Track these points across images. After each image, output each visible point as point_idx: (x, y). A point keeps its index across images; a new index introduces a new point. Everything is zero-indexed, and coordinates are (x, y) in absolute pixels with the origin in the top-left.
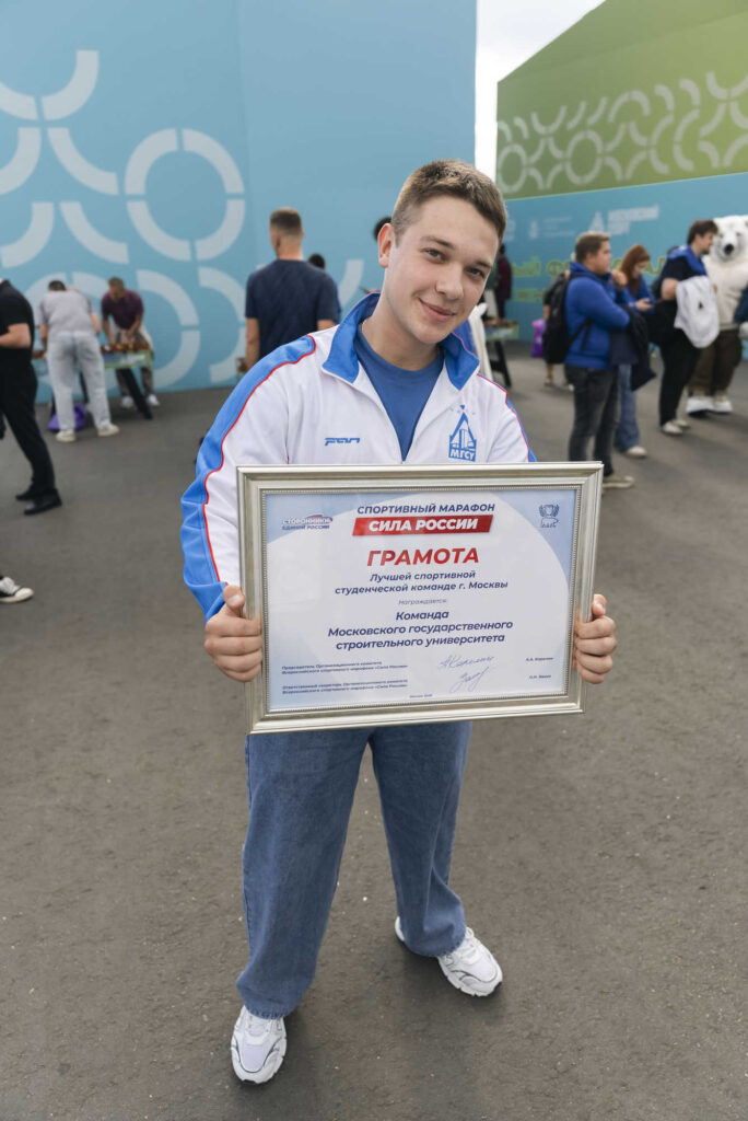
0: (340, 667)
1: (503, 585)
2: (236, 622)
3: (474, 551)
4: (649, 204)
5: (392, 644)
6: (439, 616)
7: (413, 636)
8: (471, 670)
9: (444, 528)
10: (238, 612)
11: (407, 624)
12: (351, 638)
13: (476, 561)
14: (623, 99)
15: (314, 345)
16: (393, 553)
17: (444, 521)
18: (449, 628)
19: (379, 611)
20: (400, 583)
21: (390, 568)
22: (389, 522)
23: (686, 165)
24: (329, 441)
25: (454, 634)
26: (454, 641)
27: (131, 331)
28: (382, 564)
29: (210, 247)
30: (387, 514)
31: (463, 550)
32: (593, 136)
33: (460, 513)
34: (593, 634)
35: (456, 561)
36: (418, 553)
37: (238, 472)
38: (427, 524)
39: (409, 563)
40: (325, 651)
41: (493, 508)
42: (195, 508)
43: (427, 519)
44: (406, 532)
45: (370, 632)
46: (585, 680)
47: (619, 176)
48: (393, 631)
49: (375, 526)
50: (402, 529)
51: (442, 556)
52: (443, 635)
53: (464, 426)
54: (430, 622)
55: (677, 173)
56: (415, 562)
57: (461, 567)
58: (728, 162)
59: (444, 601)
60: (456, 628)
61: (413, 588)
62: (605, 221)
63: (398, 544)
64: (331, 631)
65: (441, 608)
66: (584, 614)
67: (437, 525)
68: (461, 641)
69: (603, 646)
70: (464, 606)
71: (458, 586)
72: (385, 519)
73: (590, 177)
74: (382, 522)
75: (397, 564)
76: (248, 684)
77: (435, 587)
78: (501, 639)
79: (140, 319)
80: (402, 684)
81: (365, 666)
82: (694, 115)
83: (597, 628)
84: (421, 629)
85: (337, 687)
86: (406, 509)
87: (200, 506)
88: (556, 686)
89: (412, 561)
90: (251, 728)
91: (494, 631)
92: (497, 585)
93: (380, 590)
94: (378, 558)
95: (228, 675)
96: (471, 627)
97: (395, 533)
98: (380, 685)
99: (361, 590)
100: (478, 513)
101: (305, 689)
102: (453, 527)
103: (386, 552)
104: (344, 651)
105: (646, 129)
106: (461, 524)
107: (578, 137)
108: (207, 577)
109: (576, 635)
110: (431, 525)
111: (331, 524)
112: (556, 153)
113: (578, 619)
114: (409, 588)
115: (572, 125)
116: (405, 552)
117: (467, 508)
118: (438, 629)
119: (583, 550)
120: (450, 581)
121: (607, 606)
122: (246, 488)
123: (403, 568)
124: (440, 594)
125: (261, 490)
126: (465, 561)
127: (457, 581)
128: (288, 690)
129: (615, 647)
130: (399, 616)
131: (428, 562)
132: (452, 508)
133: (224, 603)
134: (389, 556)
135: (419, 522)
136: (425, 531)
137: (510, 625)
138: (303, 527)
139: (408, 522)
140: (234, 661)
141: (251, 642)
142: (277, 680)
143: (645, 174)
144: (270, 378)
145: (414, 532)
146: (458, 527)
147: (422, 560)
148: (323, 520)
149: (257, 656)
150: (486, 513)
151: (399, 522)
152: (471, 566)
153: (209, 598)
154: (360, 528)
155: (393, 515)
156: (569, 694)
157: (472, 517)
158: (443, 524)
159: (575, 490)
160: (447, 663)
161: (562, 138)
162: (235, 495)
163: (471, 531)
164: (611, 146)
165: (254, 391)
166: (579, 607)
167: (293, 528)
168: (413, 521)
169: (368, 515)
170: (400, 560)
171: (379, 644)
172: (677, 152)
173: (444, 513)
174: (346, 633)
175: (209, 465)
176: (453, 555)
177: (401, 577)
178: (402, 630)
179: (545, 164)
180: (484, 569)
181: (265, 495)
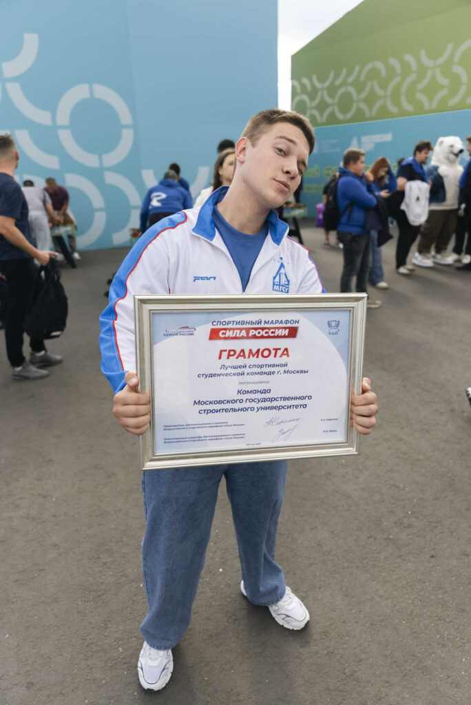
0: (201, 426)
1: (305, 372)
2: (133, 396)
3: (286, 349)
4: (386, 132)
5: (234, 410)
6: (265, 392)
7: (248, 405)
8: (286, 427)
9: (267, 335)
10: (134, 389)
11: (244, 397)
12: (208, 406)
13: (288, 356)
14: (369, 66)
15: (186, 217)
16: (235, 351)
17: (267, 330)
18: (271, 400)
19: (229, 387)
20: (240, 371)
21: (233, 361)
22: (232, 331)
23: (409, 107)
24: (196, 278)
25: (274, 404)
26: (275, 408)
27: (61, 212)
28: (228, 358)
29: (111, 159)
30: (230, 326)
31: (280, 349)
32: (351, 90)
33: (277, 325)
34: (363, 402)
35: (275, 356)
36: (251, 351)
37: (134, 298)
38: (256, 333)
39: (245, 358)
40: (192, 415)
41: (298, 322)
42: (108, 323)
43: (256, 329)
44: (243, 338)
45: (220, 402)
46: (360, 433)
47: (367, 114)
48: (236, 401)
49: (223, 334)
50: (241, 336)
51: (266, 353)
52: (268, 404)
53: (282, 271)
54: (259, 396)
55: (403, 113)
56: (249, 357)
57: (278, 360)
58: (434, 106)
59: (268, 382)
60: (275, 399)
61: (248, 374)
62: (359, 142)
63: (237, 345)
64: (195, 402)
65: (266, 387)
66: (357, 390)
67: (263, 333)
68: (279, 408)
69: (370, 409)
70: (280, 385)
71: (276, 372)
72: (230, 329)
73: (349, 115)
74: (228, 331)
75: (237, 358)
76: (141, 436)
77: (262, 373)
78: (305, 406)
79: (67, 204)
80: (240, 436)
81: (217, 425)
82: (413, 77)
83: (366, 398)
84: (253, 400)
85: (199, 439)
86: (243, 323)
87: (111, 322)
88: (340, 437)
89: (247, 356)
90: (143, 466)
91: (300, 401)
92: (302, 372)
93: (227, 375)
94: (225, 354)
95: (128, 431)
96: (285, 399)
97: (236, 338)
98: (227, 437)
99: (215, 375)
100: (289, 325)
101: (180, 440)
102: (273, 335)
103: (230, 351)
104: (204, 415)
105: (384, 86)
106: (278, 332)
107: (342, 91)
108: (116, 368)
109: (353, 404)
110: (259, 333)
111: (195, 333)
112: (328, 100)
113: (353, 393)
114: (246, 374)
115: (338, 82)
116: (243, 351)
117: (281, 322)
118: (264, 400)
119: (355, 349)
120: (272, 369)
121: (371, 384)
122: (140, 310)
123: (241, 361)
124: (265, 377)
125: (150, 310)
126: (281, 356)
127: (276, 369)
128: (167, 441)
129: (377, 411)
130: (239, 392)
131: (257, 357)
132: (272, 322)
133: (126, 384)
134: (232, 353)
135: (251, 331)
136: (255, 337)
137: (310, 398)
138: (177, 334)
139: (244, 331)
140: (132, 421)
141: (143, 409)
142: (160, 434)
143: (384, 113)
144: (157, 238)
145: (248, 337)
146: (276, 335)
147: (253, 356)
148: (188, 330)
149: (146, 418)
150: (294, 325)
151: (238, 331)
152: (284, 359)
153: (117, 381)
154: (214, 335)
155: (235, 326)
156: (348, 443)
157: (285, 328)
158: (266, 333)
159: (350, 311)
160: (270, 422)
161: (332, 91)
162: (133, 313)
163: (284, 337)
164: (363, 96)
165: (147, 247)
166: (353, 386)
167: (170, 335)
168: (248, 330)
170: (239, 356)
171: (226, 410)
172: (403, 99)
173: (266, 326)
174: (205, 403)
175: (118, 295)
176: (273, 352)
177: (240, 367)
178: (241, 401)
179: (322, 106)
180: (293, 361)
181: (152, 313)
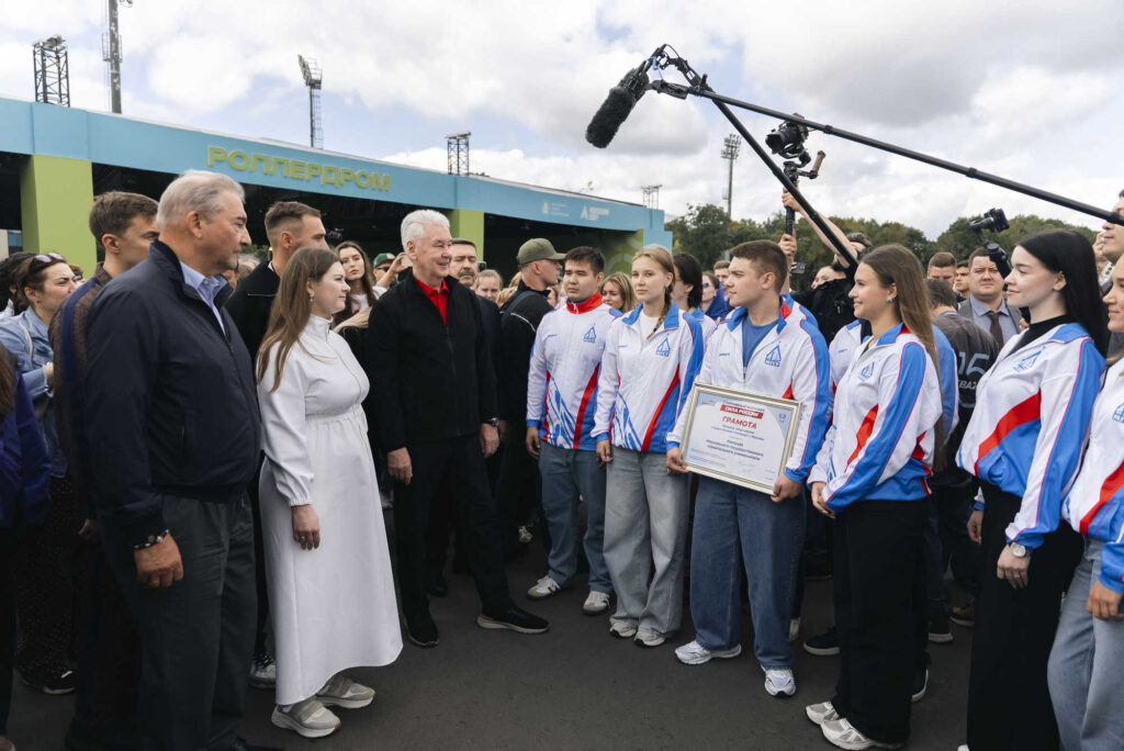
0: (708, 454)
1: (763, 440)
3: (755, 425)
5: (723, 450)
6: (741, 445)
7: (729, 449)
8: (747, 468)
9: (747, 414)
11: (731, 445)
12: (714, 445)
13: (756, 428)
17: (748, 412)
18: (743, 450)
19: (723, 437)
20: (731, 430)
21: (729, 424)
22: (732, 408)
25: (744, 453)
26: (742, 455)
28: (727, 421)
31: (752, 423)
33: (752, 410)
35: (750, 427)
36: (738, 420)
38: (742, 412)
40: (704, 447)
41: (764, 411)
43: (743, 410)
44: (736, 413)
45: (719, 444)
48: (725, 446)
49: (726, 408)
50: (735, 411)
51: (745, 424)
52: (741, 452)
54: (738, 446)
56: (736, 424)
57: (753, 430)
59: (743, 440)
60: (745, 451)
61: (734, 432)
63: (732, 416)
64: (708, 440)
65: (741, 442)
67: (746, 412)
68: (747, 456)
70: (749, 444)
71: (748, 436)
74: (730, 407)
75: (731, 423)
77: (741, 434)
78: (759, 459)
80: (723, 466)
84: (734, 448)
85: (705, 461)
86: (737, 405)
91: (755, 456)
92: (760, 439)
93: (724, 430)
94: (726, 419)
96: (750, 452)
97: (733, 412)
98: (718, 464)
99: (719, 429)
101: (696, 458)
102: (750, 414)
103: (729, 418)
104: (710, 448)
110: (744, 412)
111: (715, 405)
116: (734, 419)
117: (756, 409)
118: (739, 449)
124: (742, 437)
127: (748, 434)
128: (692, 457)
130: (729, 441)
132: (751, 408)
135: (741, 410)
136: (741, 414)
137: (762, 455)
139: (737, 409)
142: (690, 451)
145: (738, 413)
146: (752, 415)
147: (739, 424)
148: (712, 403)
150: (761, 412)
151: (734, 409)
154: (723, 408)
157: (757, 413)
159: (792, 410)
160: (739, 463)
163: (755, 417)
168: (739, 409)
169: (726, 404)
171: (720, 449)
173: (748, 409)
174: (712, 442)
176: (748, 424)
177: (731, 428)
178: (728, 446)
180: (757, 432)
181: (699, 392)
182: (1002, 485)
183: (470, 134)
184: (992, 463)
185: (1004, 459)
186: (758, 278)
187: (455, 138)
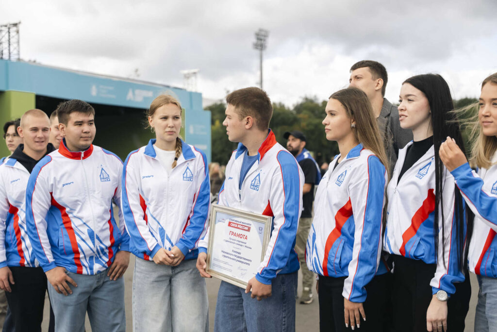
1: (251, 248)
3: (246, 236)
6: (239, 253)
8: (243, 272)
11: (234, 254)
16: (233, 233)
17: (242, 226)
18: (241, 258)
21: (233, 237)
25: (241, 260)
33: (244, 225)
35: (243, 238)
36: (237, 234)
51: (241, 236)
52: (239, 259)
54: (238, 255)
59: (241, 249)
63: (234, 230)
65: (240, 251)
68: (242, 262)
71: (243, 246)
77: (239, 245)
78: (249, 264)
91: (247, 262)
96: (245, 259)
102: (244, 229)
114: (235, 243)
118: (239, 257)
124: (239, 247)
126: (245, 239)
127: (243, 244)
130: (232, 251)
131: (239, 237)
132: (241, 222)
135: (239, 225)
150: (250, 226)
155: (235, 222)
157: (247, 227)
159: (265, 224)
160: (239, 268)
163: (247, 230)
169: (231, 221)
176: (243, 236)
180: (248, 242)
182: (425, 261)
183: (20, 23)
184: (415, 248)
185: (422, 243)
186: (241, 120)
187: (6, 26)
